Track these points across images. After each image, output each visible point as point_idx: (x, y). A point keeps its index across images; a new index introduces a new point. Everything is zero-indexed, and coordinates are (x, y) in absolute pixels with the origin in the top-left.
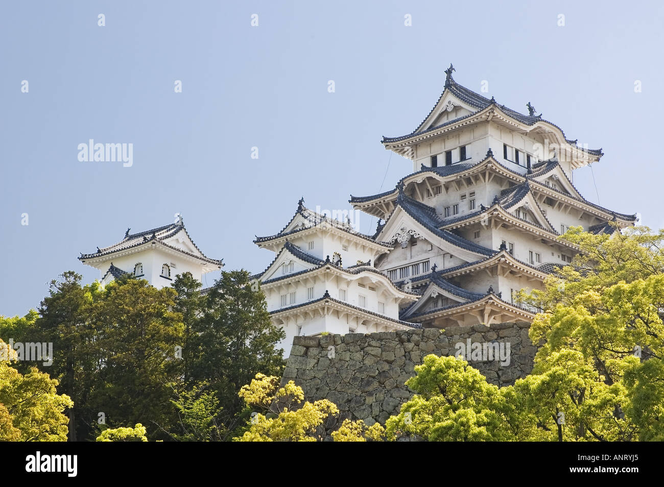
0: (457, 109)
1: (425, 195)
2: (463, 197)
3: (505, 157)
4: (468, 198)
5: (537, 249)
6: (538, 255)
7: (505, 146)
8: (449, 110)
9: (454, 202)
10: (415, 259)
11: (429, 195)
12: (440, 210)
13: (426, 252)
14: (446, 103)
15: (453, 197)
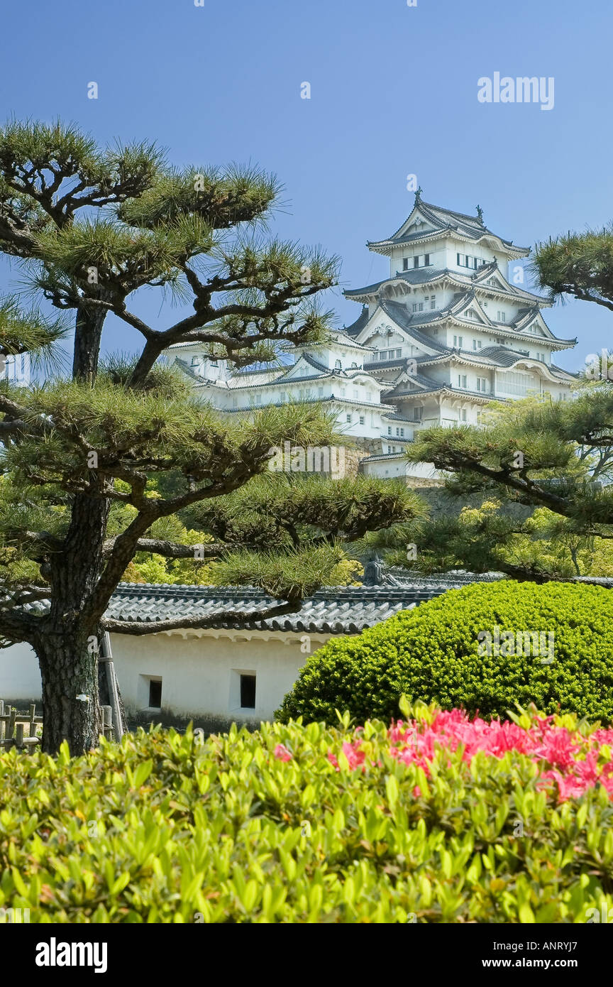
0: (423, 224)
1: (399, 293)
2: (427, 298)
3: (458, 264)
4: (430, 300)
5: (478, 338)
6: (480, 342)
7: (458, 255)
8: (418, 224)
9: (420, 302)
10: (391, 347)
11: (402, 293)
12: (410, 306)
13: (399, 342)
14: (415, 218)
15: (419, 298)
